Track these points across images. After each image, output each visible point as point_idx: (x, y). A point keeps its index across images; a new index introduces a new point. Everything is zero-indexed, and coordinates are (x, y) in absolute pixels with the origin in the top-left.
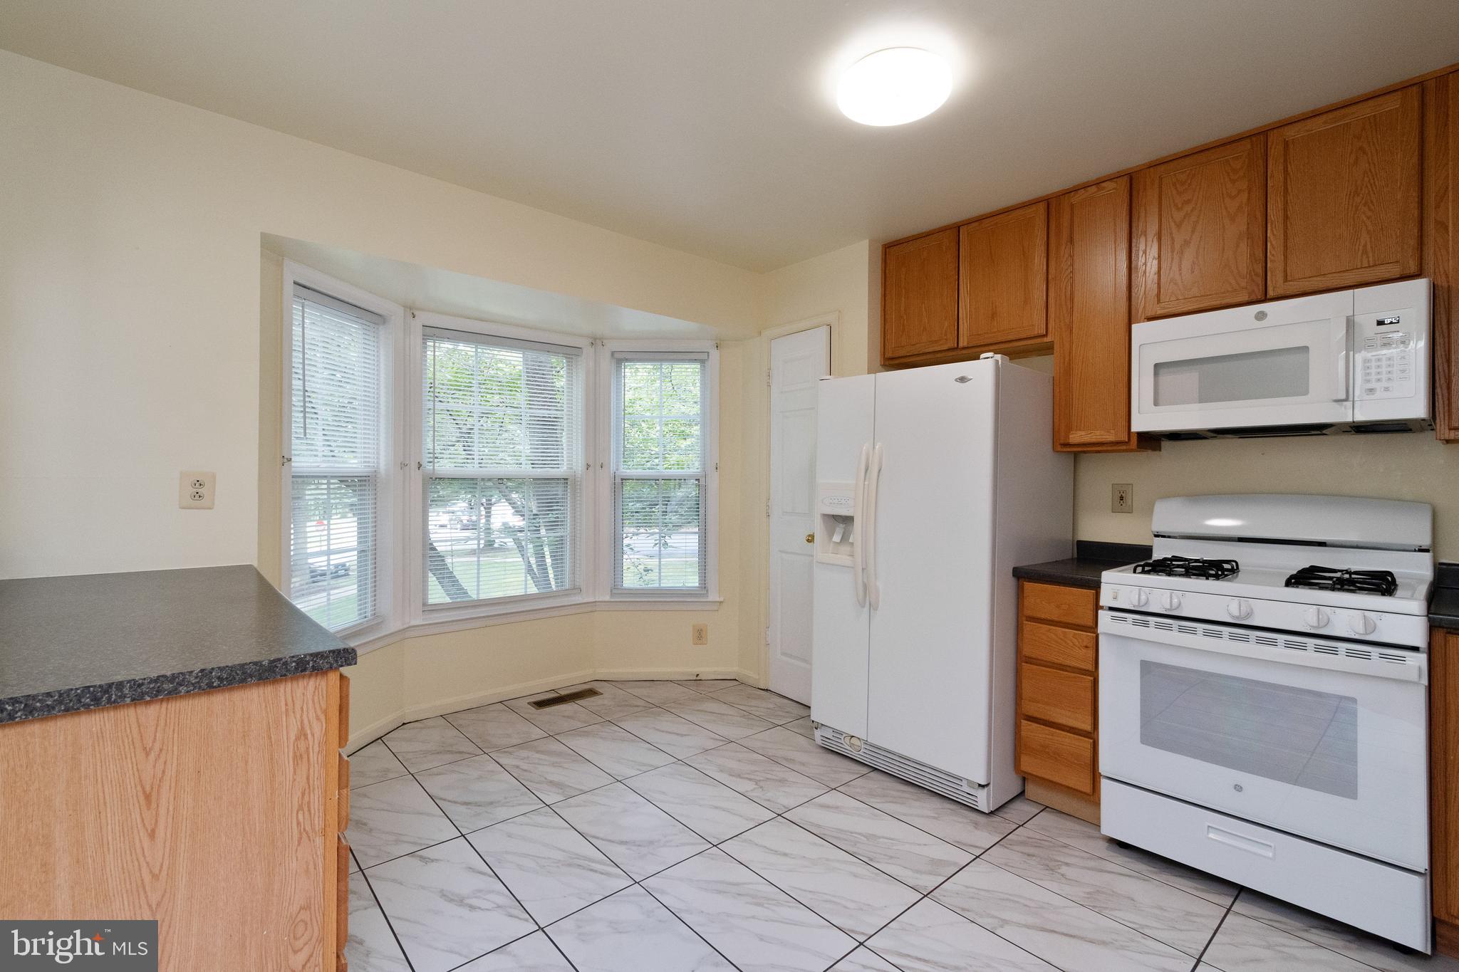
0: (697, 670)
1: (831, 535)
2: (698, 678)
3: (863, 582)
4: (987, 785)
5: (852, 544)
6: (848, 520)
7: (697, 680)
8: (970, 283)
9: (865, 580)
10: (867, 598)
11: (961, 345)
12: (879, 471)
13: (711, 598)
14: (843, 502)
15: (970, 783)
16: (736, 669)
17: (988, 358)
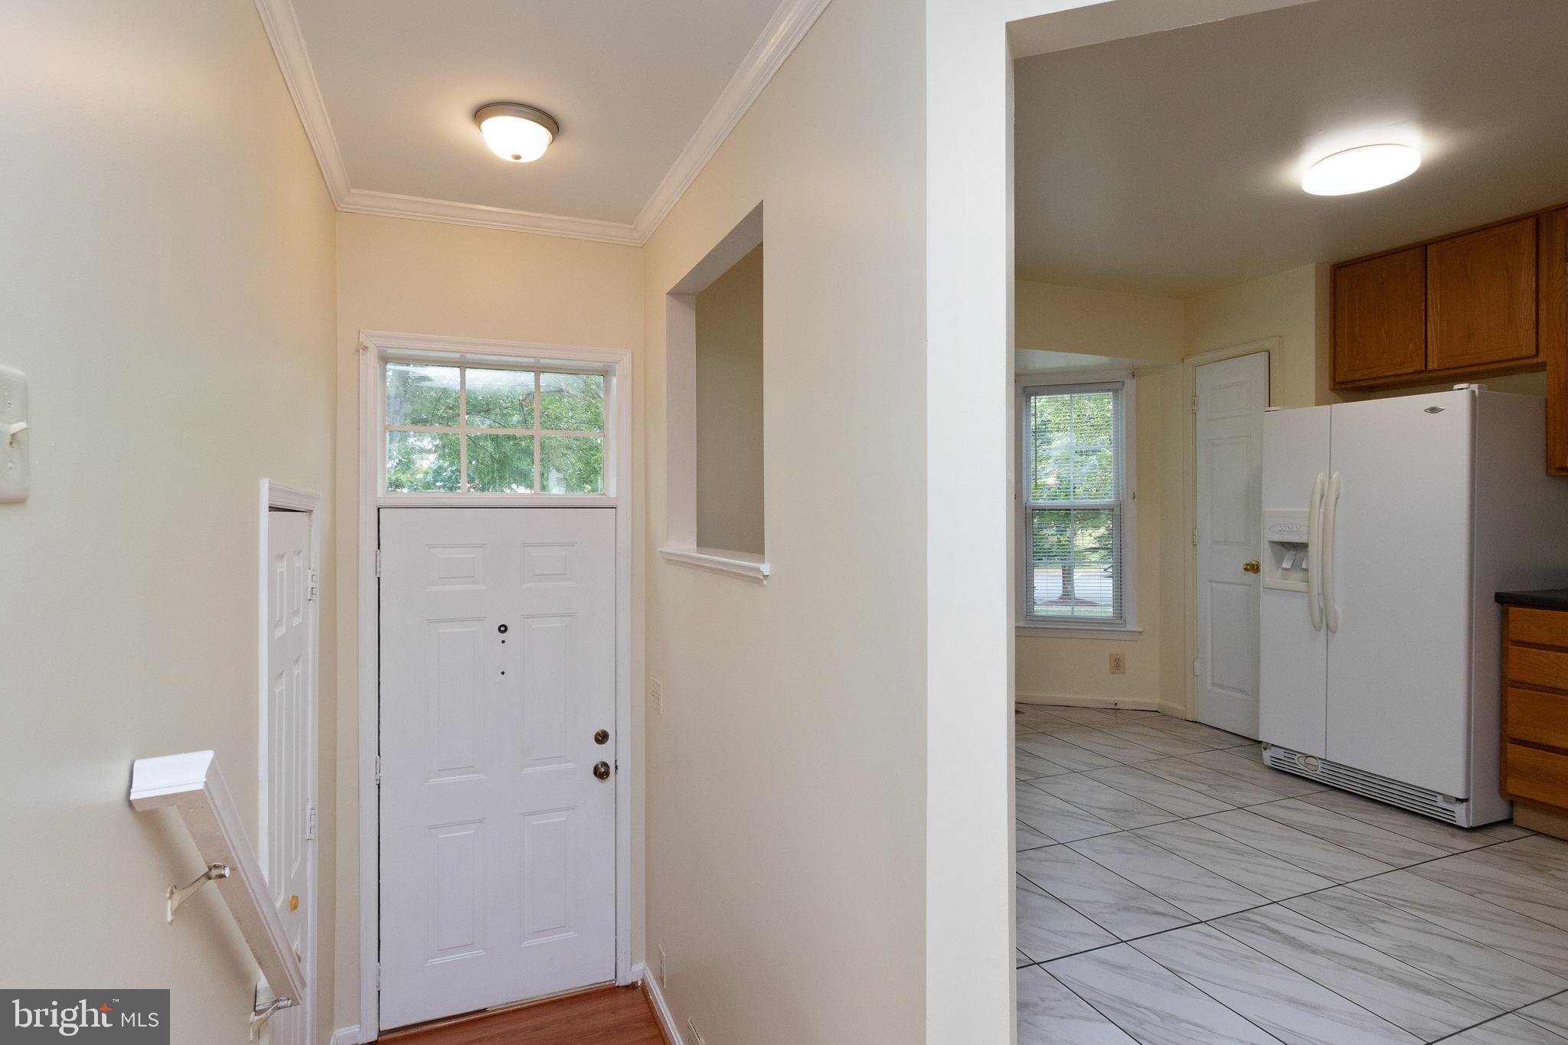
0: (1116, 699)
1: (1279, 561)
2: (1117, 707)
3: (1319, 606)
4: (1466, 800)
5: (1306, 570)
6: (1301, 547)
7: (1116, 709)
8: (1441, 303)
9: (1322, 605)
10: (1324, 622)
11: (1430, 367)
12: (1337, 498)
13: (1128, 628)
14: (1295, 529)
15: (1447, 798)
16: (1157, 700)
17: (1462, 389)
